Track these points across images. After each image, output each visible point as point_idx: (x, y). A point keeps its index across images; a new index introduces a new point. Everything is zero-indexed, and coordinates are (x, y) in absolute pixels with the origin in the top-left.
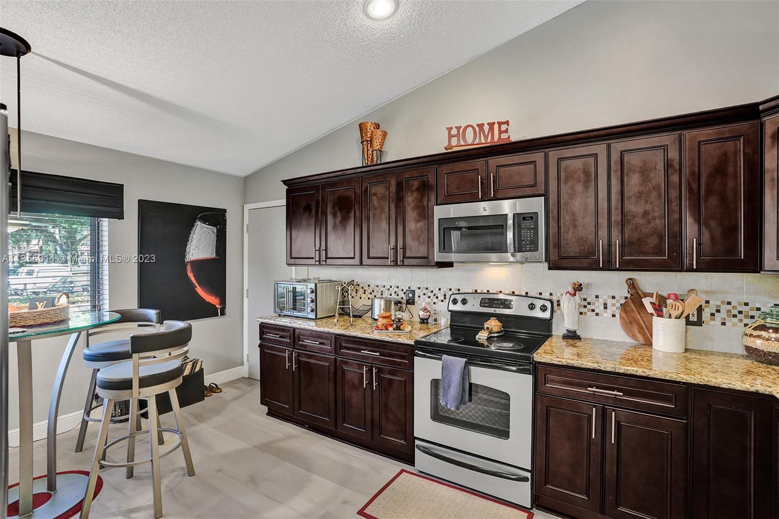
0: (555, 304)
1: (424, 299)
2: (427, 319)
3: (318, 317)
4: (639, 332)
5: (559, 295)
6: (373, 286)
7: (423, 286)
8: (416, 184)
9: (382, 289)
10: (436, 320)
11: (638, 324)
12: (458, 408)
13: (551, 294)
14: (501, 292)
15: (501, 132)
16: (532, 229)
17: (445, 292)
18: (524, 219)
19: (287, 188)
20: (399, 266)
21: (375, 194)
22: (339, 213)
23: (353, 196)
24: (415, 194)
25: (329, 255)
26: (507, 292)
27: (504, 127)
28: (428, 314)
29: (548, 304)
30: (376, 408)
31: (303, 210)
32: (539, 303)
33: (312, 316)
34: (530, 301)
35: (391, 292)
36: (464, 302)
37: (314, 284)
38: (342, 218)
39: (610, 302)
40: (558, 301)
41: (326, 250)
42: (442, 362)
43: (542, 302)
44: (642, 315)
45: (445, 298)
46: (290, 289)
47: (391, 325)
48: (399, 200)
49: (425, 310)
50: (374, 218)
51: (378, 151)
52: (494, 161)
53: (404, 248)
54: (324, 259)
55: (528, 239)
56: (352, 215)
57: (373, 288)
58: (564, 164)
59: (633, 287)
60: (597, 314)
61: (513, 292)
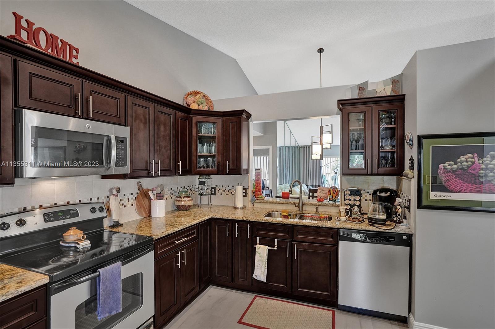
11: (143, 207)
13: (98, 198)
16: (123, 150)
18: (118, 141)
36: (20, 223)
39: (131, 197)
44: (145, 201)
55: (121, 157)
58: (135, 107)
59: (140, 186)
60: (125, 206)
61: (68, 202)
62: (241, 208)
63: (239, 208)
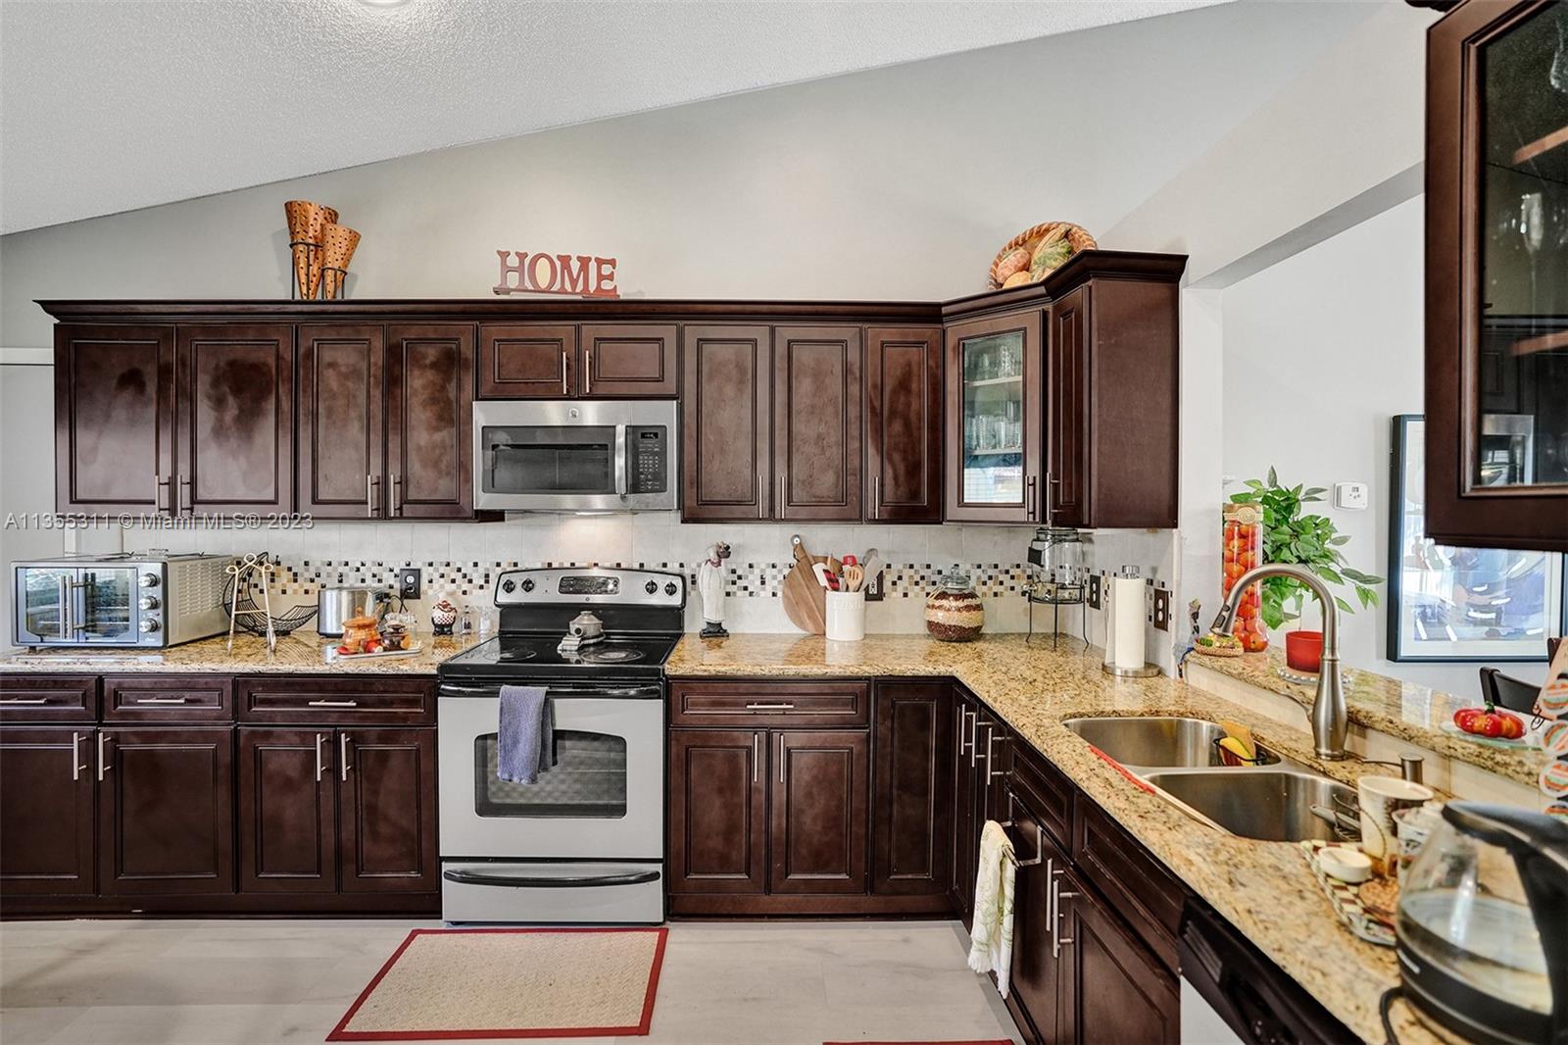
0: (689, 581)
1: (442, 586)
2: (450, 625)
3: (170, 644)
4: (809, 617)
5: (694, 565)
6: (318, 564)
7: (440, 558)
8: (432, 353)
9: (342, 569)
10: (468, 626)
11: (806, 603)
12: (533, 780)
13: (682, 565)
14: (596, 565)
15: (601, 277)
16: (656, 454)
17: (487, 569)
18: (643, 436)
19: (57, 321)
20: (391, 518)
21: (332, 365)
22: (231, 400)
23: (272, 361)
24: (430, 375)
25: (202, 495)
26: (608, 565)
27: (606, 270)
28: (452, 614)
29: (678, 582)
30: (349, 816)
31: (115, 381)
32: (662, 582)
33: (155, 640)
34: (648, 578)
35: (363, 574)
36: (528, 586)
37: (160, 565)
38: (241, 410)
39: (769, 573)
40: (693, 576)
41: (193, 483)
42: (499, 699)
43: (669, 580)
44: (812, 591)
45: (487, 582)
46: (75, 581)
47: (378, 642)
48: (392, 381)
49: (445, 607)
50: (329, 417)
51: (339, 273)
52: (591, 330)
53: (403, 482)
54: (187, 503)
55: (650, 470)
56: (271, 405)
57: (317, 568)
58: (707, 348)
59: (800, 549)
60: (751, 594)
61: (619, 565)
62: (1125, 674)
63: (1118, 672)
